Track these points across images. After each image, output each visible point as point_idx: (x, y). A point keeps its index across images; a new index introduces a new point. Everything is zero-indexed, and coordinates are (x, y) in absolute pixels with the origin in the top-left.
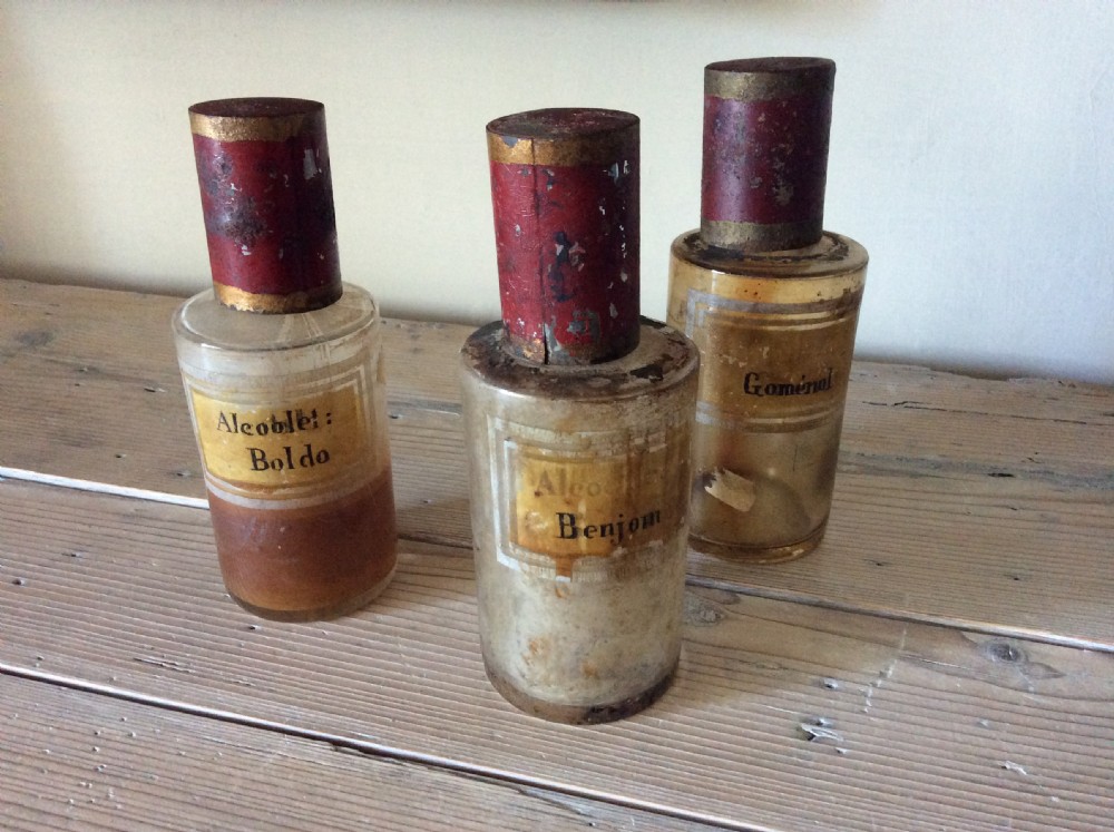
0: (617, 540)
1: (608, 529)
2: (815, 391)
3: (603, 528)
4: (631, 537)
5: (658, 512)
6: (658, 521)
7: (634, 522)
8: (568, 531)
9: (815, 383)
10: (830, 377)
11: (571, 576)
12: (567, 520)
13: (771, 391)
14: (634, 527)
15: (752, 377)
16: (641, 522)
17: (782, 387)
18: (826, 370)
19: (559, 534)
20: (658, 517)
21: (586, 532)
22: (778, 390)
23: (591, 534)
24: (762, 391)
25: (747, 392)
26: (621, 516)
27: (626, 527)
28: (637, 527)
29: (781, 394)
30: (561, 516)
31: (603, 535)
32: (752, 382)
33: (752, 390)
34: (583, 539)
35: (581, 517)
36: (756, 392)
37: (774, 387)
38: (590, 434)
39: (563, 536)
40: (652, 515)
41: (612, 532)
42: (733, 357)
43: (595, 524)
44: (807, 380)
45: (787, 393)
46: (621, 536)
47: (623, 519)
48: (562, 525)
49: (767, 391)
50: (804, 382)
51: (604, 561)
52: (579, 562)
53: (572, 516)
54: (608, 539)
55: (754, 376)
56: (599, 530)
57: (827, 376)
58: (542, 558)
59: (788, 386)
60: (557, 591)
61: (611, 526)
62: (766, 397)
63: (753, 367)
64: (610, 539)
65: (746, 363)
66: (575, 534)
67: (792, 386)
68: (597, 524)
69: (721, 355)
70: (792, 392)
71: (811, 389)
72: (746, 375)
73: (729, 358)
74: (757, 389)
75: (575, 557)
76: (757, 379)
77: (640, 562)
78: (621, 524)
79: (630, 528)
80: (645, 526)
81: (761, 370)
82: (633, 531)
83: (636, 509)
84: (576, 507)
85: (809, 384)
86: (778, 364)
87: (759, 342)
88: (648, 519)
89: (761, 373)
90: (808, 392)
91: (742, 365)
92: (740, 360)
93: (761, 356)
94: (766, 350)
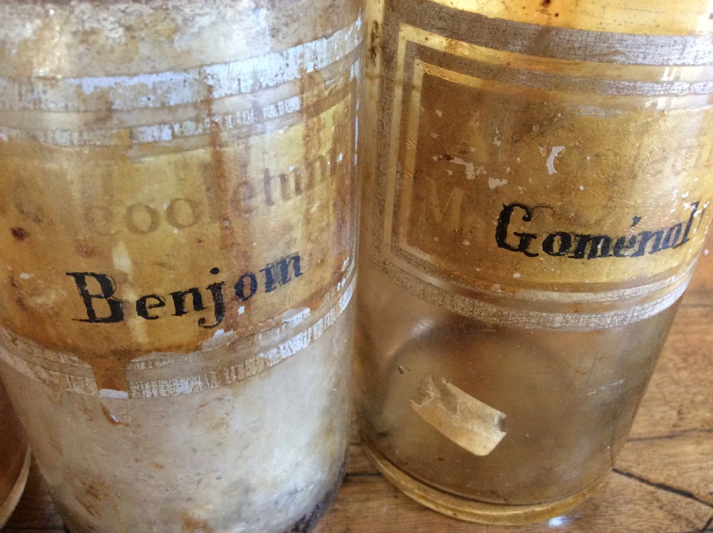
0: (211, 318)
1: (189, 299)
2: (655, 249)
3: (178, 298)
4: (241, 310)
5: (297, 259)
6: (298, 274)
7: (247, 281)
8: (102, 308)
9: (659, 233)
10: (692, 220)
11: (127, 388)
12: (93, 287)
13: (556, 247)
14: (247, 292)
15: (517, 214)
16: (261, 280)
17: (584, 239)
18: (687, 205)
19: (86, 316)
20: (297, 268)
21: (142, 308)
22: (574, 246)
23: (152, 312)
24: (536, 246)
25: (501, 242)
26: (215, 271)
27: (228, 292)
28: (254, 290)
29: (578, 254)
30: (80, 278)
31: (180, 311)
32: (516, 225)
33: (513, 241)
34: (136, 323)
35: (125, 281)
36: (523, 247)
37: (566, 238)
38: (105, 82)
39: (92, 317)
40: (283, 263)
41: (198, 305)
42: (476, 165)
43: (159, 291)
44: (641, 227)
45: (593, 254)
46: (220, 310)
47: (218, 278)
48: (87, 298)
49: (548, 247)
50: (634, 231)
51: (191, 357)
52: (139, 364)
53: (102, 279)
54: (192, 317)
55: (522, 213)
56: (170, 302)
57: (684, 218)
58: (64, 359)
59: (597, 240)
60: (106, 413)
61: (195, 292)
62: (543, 257)
63: (520, 193)
64: (196, 316)
65: (505, 182)
66: (117, 314)
67: (608, 240)
68: (164, 290)
69: (449, 158)
70: (605, 253)
71: (649, 245)
72: (502, 209)
73: (467, 165)
74: (526, 239)
75: (127, 354)
76: (527, 219)
77: (266, 349)
78: (216, 288)
79: (240, 294)
80: (269, 286)
81: (543, 199)
82: (245, 299)
83: (246, 256)
84: (109, 259)
85: (646, 236)
86: (581, 188)
87: (542, 134)
88: (277, 272)
89: (538, 207)
90: (640, 252)
91: (494, 183)
92: (493, 171)
93: (542, 168)
94: (555, 152)
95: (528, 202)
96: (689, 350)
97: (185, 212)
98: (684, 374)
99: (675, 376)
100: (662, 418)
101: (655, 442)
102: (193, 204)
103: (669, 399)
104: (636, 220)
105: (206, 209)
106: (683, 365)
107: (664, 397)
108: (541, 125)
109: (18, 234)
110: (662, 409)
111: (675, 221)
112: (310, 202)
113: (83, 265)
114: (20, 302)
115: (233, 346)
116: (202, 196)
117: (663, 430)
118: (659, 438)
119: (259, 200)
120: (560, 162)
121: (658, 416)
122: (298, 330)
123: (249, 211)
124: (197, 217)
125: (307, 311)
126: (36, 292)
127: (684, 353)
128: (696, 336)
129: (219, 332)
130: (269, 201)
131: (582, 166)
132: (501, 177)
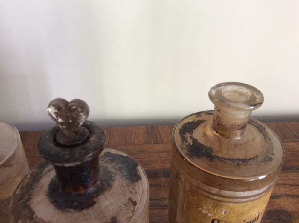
9: (250, 221)
10: (258, 216)
15: (215, 221)
44: (246, 222)
55: (217, 221)
63: (216, 217)
65: (212, 215)
69: (198, 208)
72: (212, 220)
73: (203, 210)
81: (221, 219)
86: (231, 217)
87: (221, 207)
89: (221, 220)
91: (209, 215)
92: (209, 212)
93: (221, 213)
94: (224, 211)
95: (218, 219)
108: (220, 206)
111: (255, 218)
120: (225, 212)
131: (230, 213)
132: (211, 214)
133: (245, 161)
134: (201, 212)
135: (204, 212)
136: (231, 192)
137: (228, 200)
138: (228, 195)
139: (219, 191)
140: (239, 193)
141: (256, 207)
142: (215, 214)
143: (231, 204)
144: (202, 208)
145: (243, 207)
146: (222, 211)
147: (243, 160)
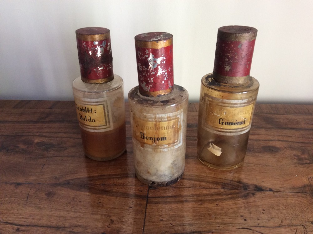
0: (154, 142)
5: (166, 138)
6: (166, 140)
7: (158, 138)
8: (142, 137)
9: (240, 122)
10: (245, 121)
11: (143, 148)
14: (158, 140)
17: (230, 123)
21: (146, 138)
24: (224, 124)
25: (220, 123)
27: (156, 139)
29: (229, 125)
30: (141, 133)
31: (150, 140)
35: (145, 134)
36: (222, 124)
37: (227, 123)
41: (152, 139)
45: (231, 125)
46: (155, 141)
47: (155, 137)
48: (141, 135)
49: (225, 124)
50: (237, 122)
51: (151, 146)
52: (145, 145)
53: (143, 133)
54: (151, 141)
56: (149, 138)
57: (244, 120)
58: (138, 142)
59: (232, 123)
60: (141, 151)
61: (152, 138)
62: (225, 125)
63: (221, 117)
64: (152, 141)
66: (144, 138)
67: (233, 123)
68: (149, 136)
69: (212, 113)
70: (233, 125)
71: (239, 124)
72: (219, 119)
74: (223, 123)
75: (144, 143)
76: (222, 120)
77: (161, 149)
78: (154, 138)
79: (157, 140)
80: (161, 140)
81: (224, 118)
82: (158, 141)
83: (158, 135)
84: (144, 131)
85: (238, 123)
86: (229, 117)
88: (163, 139)
90: (238, 125)
91: (218, 116)
92: (218, 115)
93: (224, 114)
94: (225, 112)
95: (223, 118)
96: (287, 205)
97: (152, 128)
98: (284, 211)
99: (282, 211)
100: (277, 222)
101: (275, 228)
102: (153, 128)
103: (279, 217)
104: (236, 121)
105: (154, 128)
106: (284, 209)
107: (278, 217)
108: (223, 109)
109: (136, 126)
110: (277, 220)
111: (242, 121)
112: (168, 131)
113: (142, 131)
114: (135, 134)
115: (156, 146)
116: (154, 127)
117: (277, 225)
118: (276, 227)
119: (161, 129)
121: (276, 222)
122: (166, 148)
123: (159, 130)
124: (153, 129)
125: (167, 146)
126: (137, 133)
127: (285, 206)
128: (289, 201)
129: (154, 144)
130: (162, 130)
131: (228, 114)
132: (219, 115)
133: (236, 87)
134: (214, 115)
135: (215, 114)
136: (228, 100)
137: (227, 105)
138: (227, 102)
139: (222, 100)
140: (232, 101)
141: (242, 112)
142: (221, 115)
143: (228, 108)
144: (214, 112)
145: (235, 110)
146: (224, 112)
147: (235, 86)
